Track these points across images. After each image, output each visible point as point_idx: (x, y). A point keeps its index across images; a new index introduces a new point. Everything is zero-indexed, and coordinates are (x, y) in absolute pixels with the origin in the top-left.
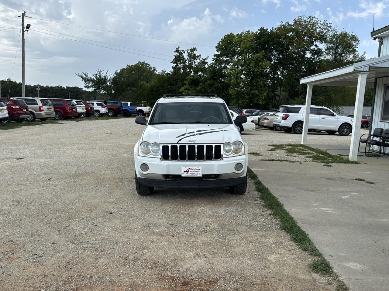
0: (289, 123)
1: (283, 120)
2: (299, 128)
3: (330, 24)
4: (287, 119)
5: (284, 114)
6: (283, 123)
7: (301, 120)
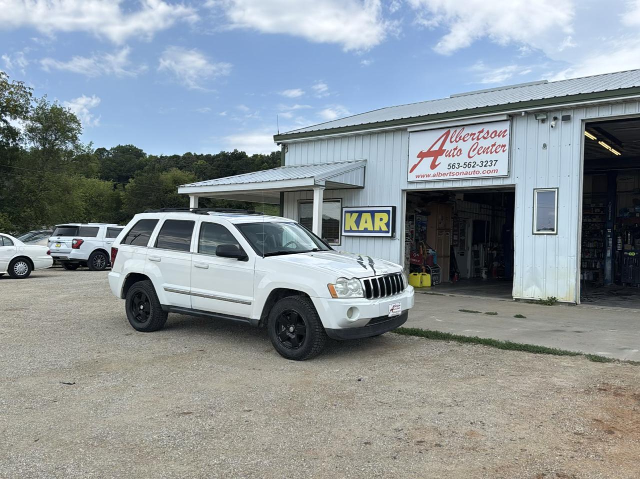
0: (83, 254)
1: (74, 250)
2: (99, 261)
3: (30, 89)
4: (81, 247)
5: (74, 239)
6: (74, 254)
7: (102, 248)
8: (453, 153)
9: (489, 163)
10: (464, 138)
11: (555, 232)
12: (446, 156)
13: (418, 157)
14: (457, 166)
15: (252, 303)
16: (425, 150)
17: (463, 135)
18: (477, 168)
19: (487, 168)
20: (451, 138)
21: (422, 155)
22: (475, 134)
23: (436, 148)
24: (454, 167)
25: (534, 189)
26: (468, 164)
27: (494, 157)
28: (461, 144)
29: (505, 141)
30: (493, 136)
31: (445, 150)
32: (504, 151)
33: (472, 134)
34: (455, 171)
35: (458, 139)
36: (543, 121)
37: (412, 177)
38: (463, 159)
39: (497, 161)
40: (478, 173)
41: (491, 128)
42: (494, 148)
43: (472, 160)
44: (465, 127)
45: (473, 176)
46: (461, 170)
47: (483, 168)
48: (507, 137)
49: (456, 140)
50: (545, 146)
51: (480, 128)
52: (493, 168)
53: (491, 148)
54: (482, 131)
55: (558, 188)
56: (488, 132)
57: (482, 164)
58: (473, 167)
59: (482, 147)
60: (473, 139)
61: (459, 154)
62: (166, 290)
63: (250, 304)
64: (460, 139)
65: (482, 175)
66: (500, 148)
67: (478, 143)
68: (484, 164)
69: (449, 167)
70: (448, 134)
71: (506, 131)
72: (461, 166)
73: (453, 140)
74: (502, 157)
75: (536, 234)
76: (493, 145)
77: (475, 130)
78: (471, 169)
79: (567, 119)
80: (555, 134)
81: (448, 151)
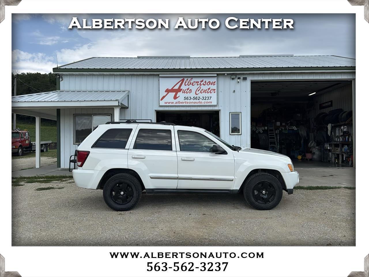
8: (187, 91)
9: (207, 98)
10: (192, 83)
11: (240, 134)
12: (183, 93)
13: (166, 91)
14: (189, 98)
15: (234, 180)
16: (170, 88)
17: (192, 82)
18: (201, 100)
19: (206, 101)
20: (185, 83)
21: (168, 91)
22: (198, 82)
23: (177, 87)
24: (187, 99)
25: (230, 113)
26: (187, 98)
27: (209, 95)
28: (191, 87)
29: (215, 87)
30: (208, 84)
31: (182, 89)
32: (214, 92)
33: (197, 82)
34: (188, 101)
35: (189, 84)
36: (233, 79)
37: (162, 103)
38: (192, 95)
39: (211, 97)
40: (201, 103)
41: (207, 80)
42: (209, 90)
43: (198, 96)
44: (193, 78)
45: (198, 104)
46: (192, 101)
47: (204, 101)
48: (216, 85)
49: (188, 84)
50: (234, 91)
51: (201, 79)
52: (209, 101)
53: (207, 90)
54: (202, 81)
55: (241, 112)
56: (206, 82)
57: (203, 98)
58: (198, 99)
59: (203, 89)
60: (198, 85)
61: (190, 92)
62: (152, 178)
63: (232, 180)
64: (190, 84)
65: (204, 104)
66: (213, 91)
67: (200, 87)
68: (204, 98)
69: (185, 99)
70: (183, 80)
71: (215, 82)
72: (192, 99)
73: (186, 84)
74: (214, 95)
75: (231, 135)
76: (209, 89)
77: (199, 80)
78: (197, 101)
79: (245, 79)
80: (238, 86)
81: (184, 90)
